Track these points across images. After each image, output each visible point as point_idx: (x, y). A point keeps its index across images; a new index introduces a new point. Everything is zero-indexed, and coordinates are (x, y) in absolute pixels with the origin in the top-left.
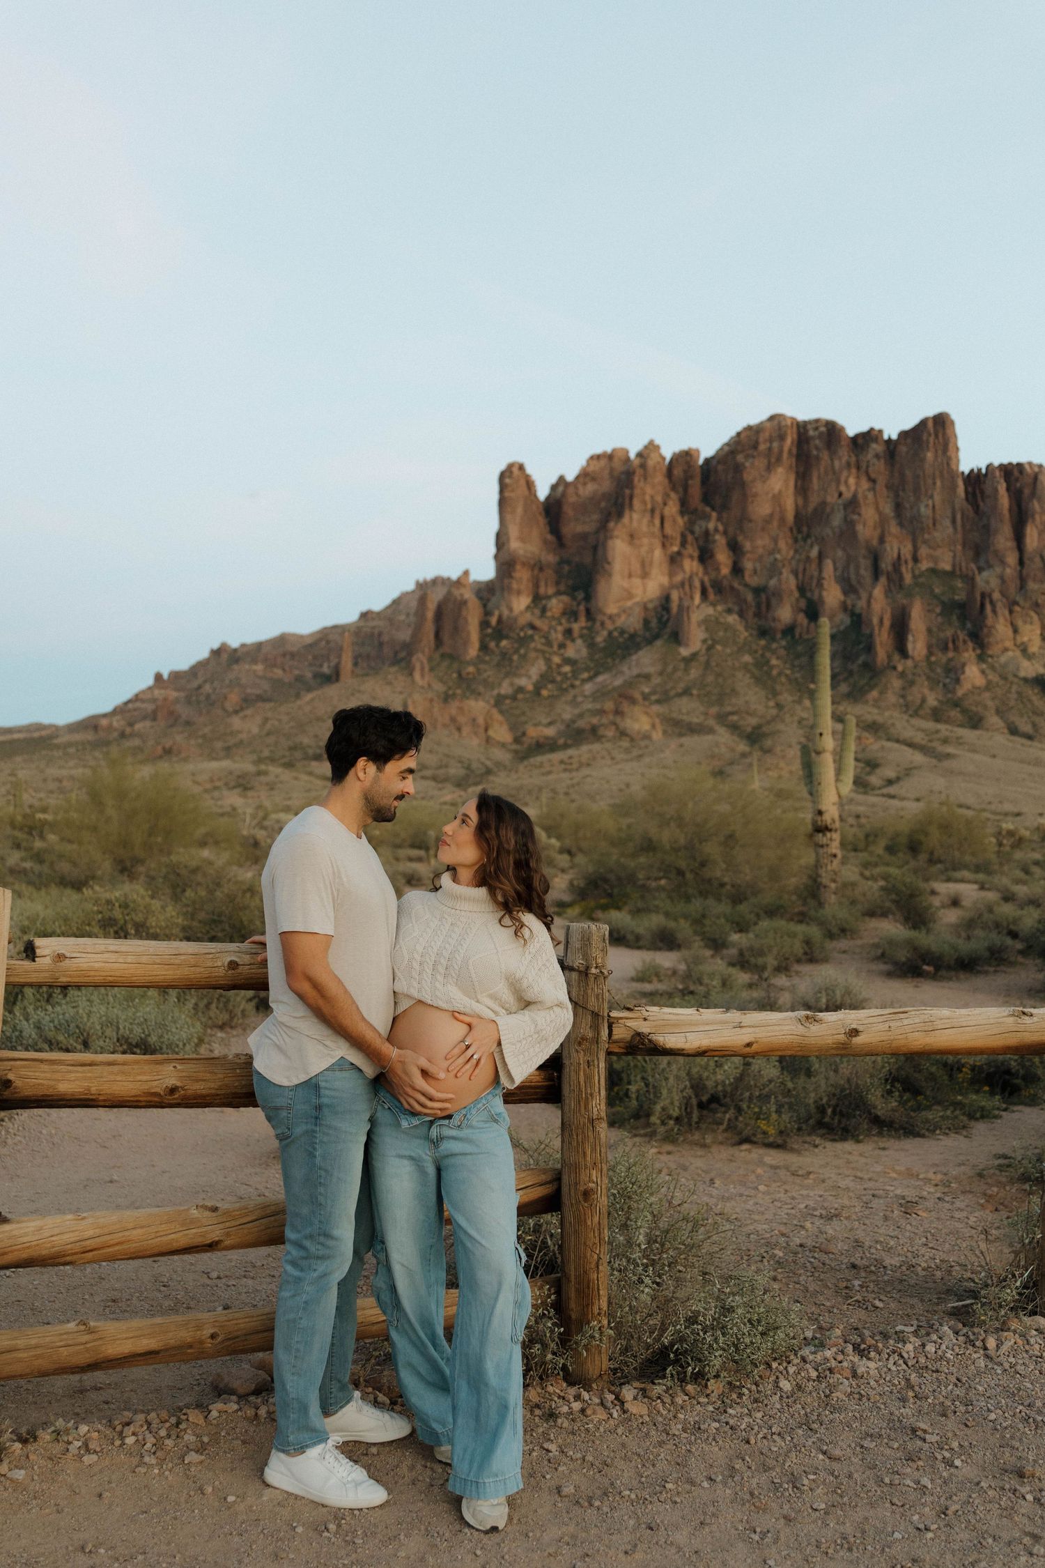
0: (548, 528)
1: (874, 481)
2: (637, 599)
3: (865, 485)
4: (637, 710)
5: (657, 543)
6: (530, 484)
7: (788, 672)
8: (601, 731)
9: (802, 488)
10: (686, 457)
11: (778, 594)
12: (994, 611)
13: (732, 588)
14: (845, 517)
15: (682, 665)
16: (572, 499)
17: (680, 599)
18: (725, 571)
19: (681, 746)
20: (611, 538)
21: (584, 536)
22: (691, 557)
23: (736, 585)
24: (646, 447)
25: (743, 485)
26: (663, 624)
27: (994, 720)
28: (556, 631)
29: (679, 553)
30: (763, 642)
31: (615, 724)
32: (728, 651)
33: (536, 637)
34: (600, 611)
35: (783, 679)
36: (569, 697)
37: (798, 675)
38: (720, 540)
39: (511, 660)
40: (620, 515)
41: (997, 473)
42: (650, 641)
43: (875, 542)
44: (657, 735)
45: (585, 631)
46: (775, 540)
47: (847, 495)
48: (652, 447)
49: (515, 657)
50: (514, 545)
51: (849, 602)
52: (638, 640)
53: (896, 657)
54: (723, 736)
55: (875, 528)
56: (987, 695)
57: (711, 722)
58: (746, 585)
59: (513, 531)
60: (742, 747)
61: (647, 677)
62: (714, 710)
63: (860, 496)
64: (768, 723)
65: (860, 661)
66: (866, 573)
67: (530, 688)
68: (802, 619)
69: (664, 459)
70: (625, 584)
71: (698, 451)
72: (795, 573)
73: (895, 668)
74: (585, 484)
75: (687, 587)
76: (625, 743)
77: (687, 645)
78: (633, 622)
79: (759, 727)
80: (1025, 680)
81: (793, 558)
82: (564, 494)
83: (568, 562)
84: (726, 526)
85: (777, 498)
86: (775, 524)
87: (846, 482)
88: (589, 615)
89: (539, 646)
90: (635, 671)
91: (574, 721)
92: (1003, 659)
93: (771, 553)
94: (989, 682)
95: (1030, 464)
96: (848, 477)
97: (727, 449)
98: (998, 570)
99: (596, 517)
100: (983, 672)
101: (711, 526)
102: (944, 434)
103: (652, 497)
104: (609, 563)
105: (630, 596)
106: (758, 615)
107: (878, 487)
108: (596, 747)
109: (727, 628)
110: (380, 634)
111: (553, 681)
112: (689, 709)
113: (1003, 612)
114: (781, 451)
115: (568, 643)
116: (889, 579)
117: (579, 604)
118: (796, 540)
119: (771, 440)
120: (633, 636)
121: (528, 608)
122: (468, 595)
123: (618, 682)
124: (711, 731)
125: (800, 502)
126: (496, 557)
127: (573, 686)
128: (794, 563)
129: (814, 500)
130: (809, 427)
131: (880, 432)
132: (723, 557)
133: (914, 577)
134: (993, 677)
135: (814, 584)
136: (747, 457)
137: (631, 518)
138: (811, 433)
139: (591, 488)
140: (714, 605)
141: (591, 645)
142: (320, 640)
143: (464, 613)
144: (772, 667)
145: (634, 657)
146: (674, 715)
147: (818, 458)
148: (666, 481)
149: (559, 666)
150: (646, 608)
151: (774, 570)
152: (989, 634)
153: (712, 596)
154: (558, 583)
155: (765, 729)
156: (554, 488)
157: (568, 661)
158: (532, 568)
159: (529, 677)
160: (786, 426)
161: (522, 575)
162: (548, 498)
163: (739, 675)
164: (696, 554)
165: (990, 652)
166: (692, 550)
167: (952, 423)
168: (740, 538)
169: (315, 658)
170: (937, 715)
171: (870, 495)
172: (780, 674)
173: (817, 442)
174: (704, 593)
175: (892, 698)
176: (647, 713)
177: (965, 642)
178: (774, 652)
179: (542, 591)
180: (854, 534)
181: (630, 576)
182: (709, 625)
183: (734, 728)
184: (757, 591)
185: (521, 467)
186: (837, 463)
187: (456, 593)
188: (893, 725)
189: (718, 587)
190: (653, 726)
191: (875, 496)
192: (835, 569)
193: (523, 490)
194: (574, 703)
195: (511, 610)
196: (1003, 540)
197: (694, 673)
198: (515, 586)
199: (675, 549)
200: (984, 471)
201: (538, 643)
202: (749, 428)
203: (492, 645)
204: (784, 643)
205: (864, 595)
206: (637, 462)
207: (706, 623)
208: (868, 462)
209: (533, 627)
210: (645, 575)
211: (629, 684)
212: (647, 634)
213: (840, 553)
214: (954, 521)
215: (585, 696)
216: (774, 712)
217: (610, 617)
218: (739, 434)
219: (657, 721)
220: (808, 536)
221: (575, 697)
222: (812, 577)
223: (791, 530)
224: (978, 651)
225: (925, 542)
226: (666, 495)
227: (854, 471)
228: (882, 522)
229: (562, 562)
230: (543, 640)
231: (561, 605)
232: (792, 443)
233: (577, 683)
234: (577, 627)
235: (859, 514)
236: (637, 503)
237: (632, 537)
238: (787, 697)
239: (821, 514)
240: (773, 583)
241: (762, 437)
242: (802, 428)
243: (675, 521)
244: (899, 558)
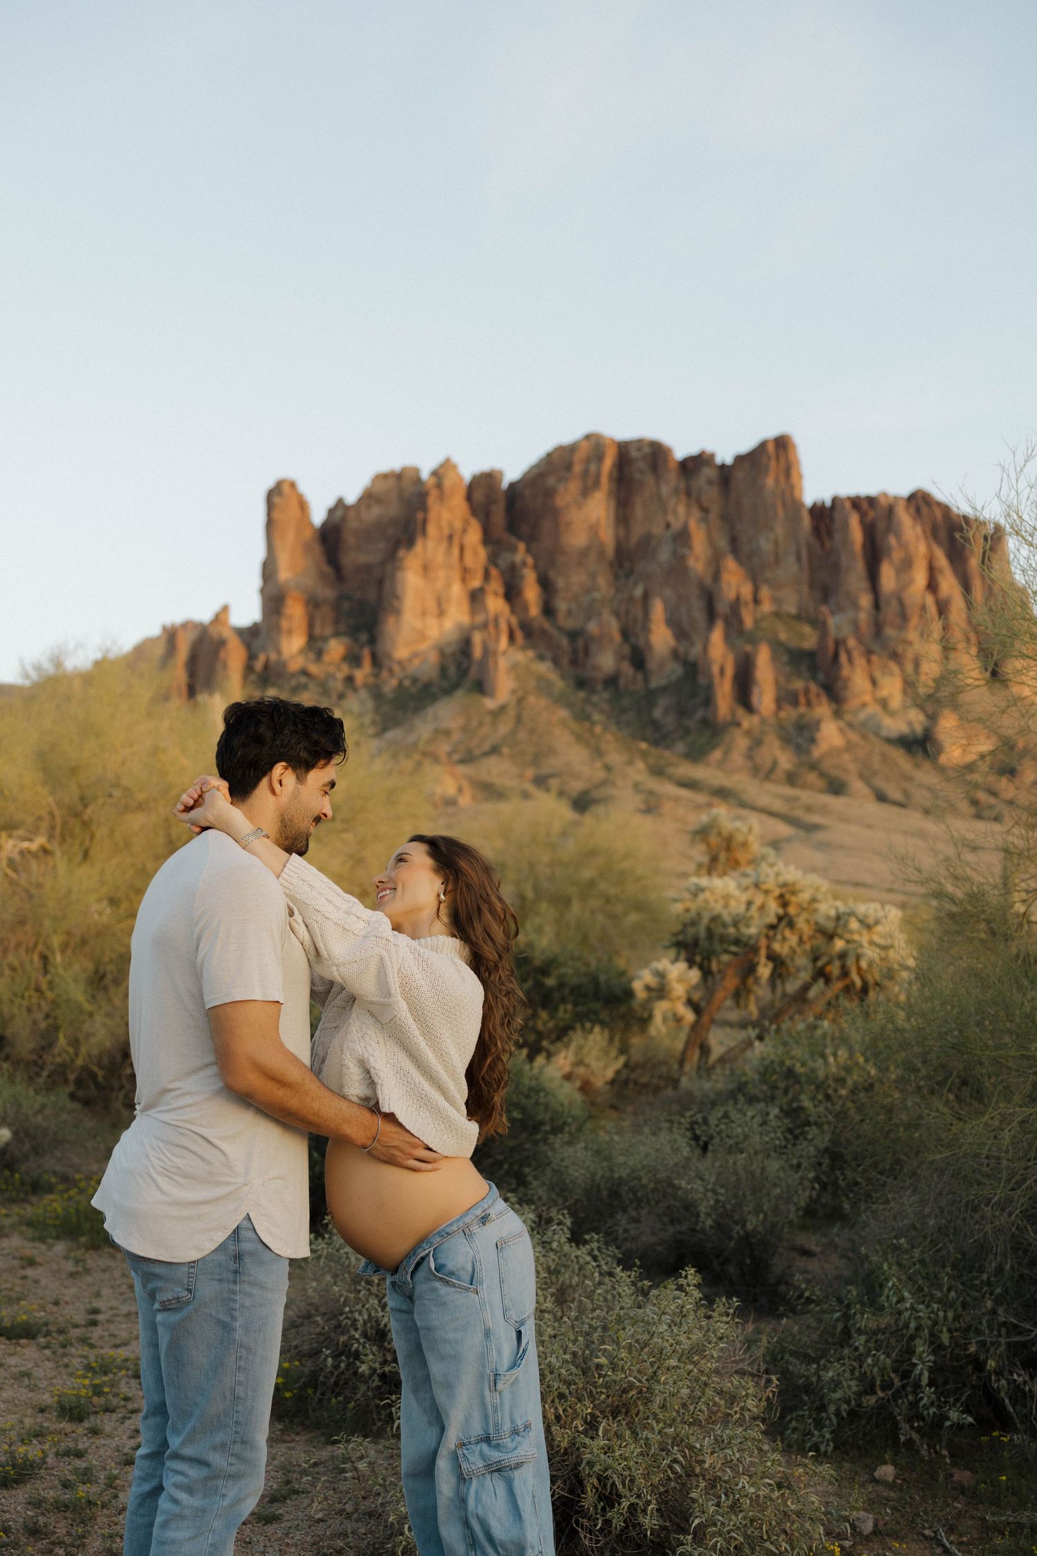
0: (323, 559)
1: (705, 510)
2: (431, 641)
3: (696, 514)
4: (440, 771)
5: (456, 575)
6: (303, 505)
9: (624, 518)
10: (487, 480)
11: (597, 639)
12: (850, 660)
13: (543, 632)
14: (674, 553)
15: (488, 719)
16: (352, 524)
17: (484, 641)
18: (534, 611)
20: (400, 568)
21: (368, 568)
22: (496, 594)
23: (547, 626)
24: (441, 466)
25: (555, 512)
26: (463, 671)
27: (857, 785)
29: (481, 589)
30: (582, 694)
32: (543, 703)
34: (389, 656)
35: (609, 737)
37: (625, 733)
38: (529, 575)
40: (410, 543)
41: (848, 505)
42: (449, 690)
43: (708, 579)
44: (465, 801)
45: (370, 680)
46: (593, 577)
47: (677, 525)
48: (448, 466)
50: (284, 574)
51: (681, 649)
52: (434, 689)
53: (740, 712)
54: (548, 804)
55: (707, 563)
56: (847, 757)
57: (529, 787)
58: (560, 629)
59: (284, 560)
60: (571, 814)
61: (447, 733)
62: (530, 772)
63: (693, 525)
64: (597, 787)
65: (699, 714)
66: (699, 616)
68: (627, 669)
69: (461, 478)
70: (418, 624)
71: (501, 473)
72: (616, 614)
73: (738, 725)
74: (368, 507)
75: (491, 628)
77: (493, 696)
78: (427, 669)
80: (889, 741)
81: (613, 598)
82: (343, 519)
83: (349, 598)
84: (535, 558)
85: (594, 529)
86: (593, 556)
87: (675, 513)
88: (376, 661)
90: (432, 727)
92: (862, 716)
93: (588, 591)
94: (849, 743)
95: (885, 495)
96: (677, 504)
97: (536, 471)
98: (850, 614)
99: (381, 545)
100: (841, 730)
101: (518, 558)
102: (787, 458)
103: (450, 525)
104: (398, 598)
105: (422, 636)
106: (574, 662)
107: (711, 517)
109: (540, 678)
112: (497, 769)
113: (860, 661)
114: (598, 475)
115: (349, 693)
116: (728, 624)
117: (361, 647)
118: (616, 577)
119: (588, 461)
120: (427, 686)
121: (301, 651)
122: (229, 637)
124: (528, 796)
125: (622, 532)
126: (263, 591)
128: (615, 603)
129: (637, 532)
130: (632, 448)
131: (712, 456)
132: (531, 594)
133: (756, 622)
134: (854, 737)
135: (639, 627)
136: (560, 480)
137: (425, 547)
138: (634, 454)
139: (375, 512)
140: (524, 648)
141: (378, 697)
143: (222, 654)
144: (593, 723)
145: (430, 711)
146: (484, 777)
147: (641, 484)
148: (466, 506)
150: (442, 653)
151: (591, 612)
152: (846, 687)
153: (520, 639)
154: (336, 622)
155: (595, 794)
156: (331, 512)
158: (307, 602)
160: (605, 446)
161: (295, 611)
162: (324, 525)
163: (557, 731)
164: (501, 590)
165: (846, 707)
166: (496, 586)
167: (794, 446)
168: (552, 574)
170: (791, 779)
171: (702, 527)
172: (604, 731)
173: (641, 465)
174: (512, 637)
175: (737, 758)
176: (452, 774)
177: (818, 696)
178: (595, 705)
179: (318, 630)
180: (684, 570)
181: (424, 614)
182: (518, 672)
183: (557, 792)
184: (573, 635)
185: (293, 485)
186: (665, 490)
187: (213, 634)
188: (744, 789)
189: (528, 630)
190: (460, 790)
191: (707, 526)
192: (666, 610)
193: (295, 511)
195: (279, 652)
196: (855, 578)
197: (504, 728)
198: (285, 624)
199: (476, 583)
200: (828, 503)
201: (313, 692)
202: (560, 449)
204: (606, 695)
205: (699, 643)
206: (433, 481)
207: (515, 667)
208: (699, 490)
209: (304, 672)
210: (441, 613)
212: (445, 684)
213: (668, 592)
214: (799, 558)
216: (601, 774)
217: (400, 663)
218: (549, 455)
219: (465, 785)
220: (631, 572)
222: (636, 619)
223: (611, 565)
224: (834, 706)
225: (767, 581)
226: (466, 523)
227: (683, 498)
228: (716, 556)
229: (341, 598)
231: (341, 649)
232: (614, 465)
234: (362, 674)
235: (690, 548)
236: (432, 529)
237: (426, 569)
238: (616, 757)
239: (647, 546)
240: (592, 627)
241: (579, 457)
242: (623, 449)
243: (476, 553)
244: (738, 599)
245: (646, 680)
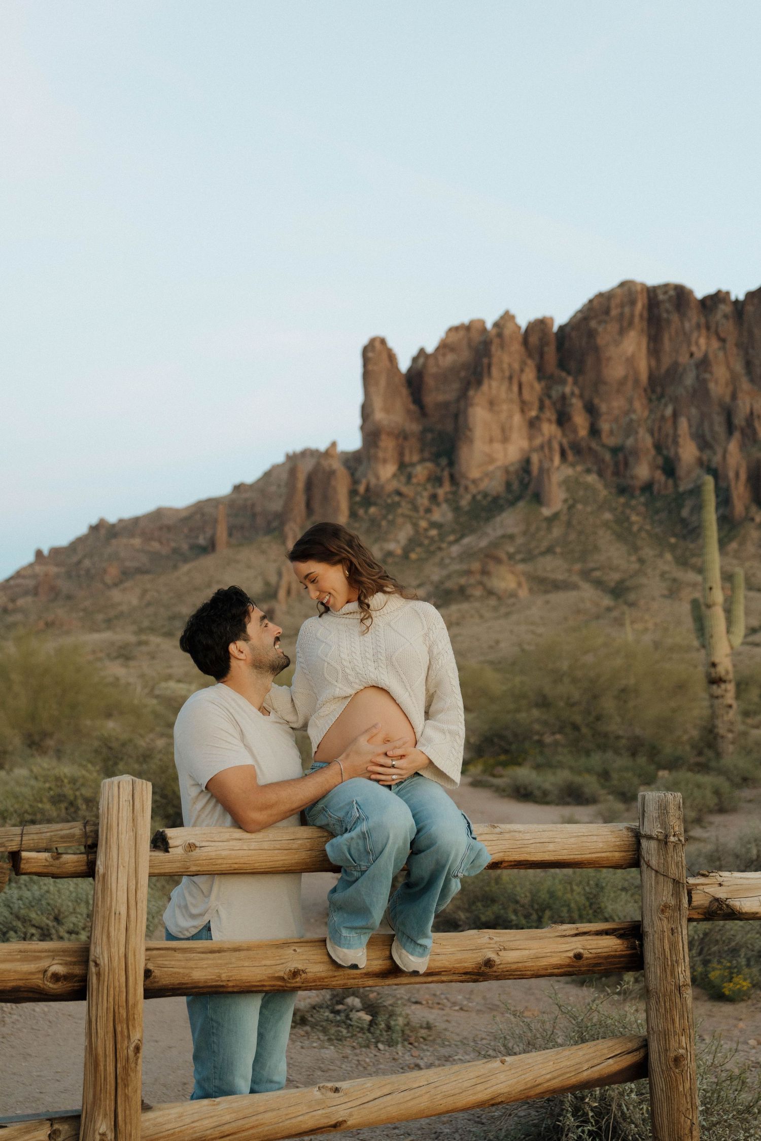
0: (410, 399)
1: (723, 340)
2: (499, 463)
3: (715, 344)
4: (503, 570)
5: (516, 408)
6: (391, 357)
7: (648, 527)
8: (469, 591)
9: (655, 350)
10: (541, 325)
11: (635, 453)
13: (590, 449)
14: (698, 377)
15: (544, 525)
16: (432, 369)
17: (540, 461)
18: (583, 432)
19: (547, 602)
20: (472, 405)
21: (446, 405)
22: (549, 421)
23: (594, 445)
24: (502, 318)
25: (596, 349)
26: (524, 486)
28: (422, 497)
29: (538, 418)
30: (622, 500)
31: (481, 583)
32: (589, 509)
33: (403, 504)
34: (464, 476)
35: (643, 534)
36: (437, 559)
37: (658, 530)
38: (577, 404)
39: (379, 526)
40: (479, 383)
42: (512, 503)
43: (727, 399)
44: (523, 593)
45: (450, 496)
46: (630, 401)
47: (699, 355)
48: (507, 317)
49: (384, 523)
50: (379, 415)
51: (705, 458)
52: (501, 502)
53: (754, 509)
54: (588, 593)
55: (727, 385)
57: (575, 578)
58: (604, 446)
59: (378, 403)
60: (607, 601)
61: (511, 537)
62: (578, 567)
63: (712, 354)
64: (631, 577)
65: (720, 512)
66: (720, 429)
67: (399, 551)
68: (659, 476)
69: (519, 328)
70: (487, 449)
71: (552, 319)
72: (652, 433)
73: (752, 520)
74: (444, 355)
75: (546, 450)
76: (493, 602)
77: (548, 505)
78: (495, 485)
79: (622, 581)
81: (648, 418)
82: (425, 365)
83: (430, 430)
84: (582, 389)
85: (630, 361)
86: (630, 384)
87: (697, 344)
88: (453, 479)
89: (407, 512)
90: (500, 532)
91: (442, 582)
93: (627, 413)
96: (699, 337)
97: (580, 315)
99: (456, 386)
101: (568, 390)
103: (510, 365)
104: (470, 430)
105: (491, 460)
106: (616, 473)
107: (728, 345)
108: (465, 606)
109: (587, 487)
110: (253, 505)
111: (421, 545)
112: (552, 566)
114: (632, 316)
115: (435, 508)
116: (743, 434)
117: (443, 470)
118: (650, 400)
119: (622, 305)
120: (496, 499)
121: (394, 476)
122: (336, 465)
123: (483, 543)
124: (575, 587)
125: (653, 363)
126: (362, 428)
127: (440, 549)
128: (649, 422)
129: (666, 362)
130: (659, 292)
131: (728, 293)
132: (580, 420)
135: (670, 440)
136: (600, 322)
137: (490, 386)
138: (661, 297)
139: (449, 359)
140: (573, 465)
141: (457, 509)
142: (195, 513)
143: (333, 483)
144: (632, 524)
145: (498, 519)
146: (539, 573)
147: (668, 321)
148: (523, 349)
149: (426, 530)
150: (507, 471)
151: (630, 430)
153: (571, 457)
154: (422, 451)
155: (628, 584)
156: (415, 360)
157: (434, 525)
158: (397, 437)
159: (398, 542)
160: (637, 291)
161: (388, 445)
162: (409, 371)
163: (601, 532)
164: (554, 417)
166: (550, 414)
168: (596, 401)
169: (191, 530)
171: (721, 354)
172: (640, 529)
173: (668, 305)
174: (563, 454)
175: (751, 548)
176: (513, 573)
178: (633, 509)
179: (407, 459)
180: (706, 392)
181: (491, 441)
182: (568, 484)
183: (598, 584)
184: (615, 451)
185: (383, 341)
186: (687, 325)
187: (325, 463)
188: (754, 575)
189: (577, 448)
190: (519, 585)
191: (725, 353)
192: (690, 426)
193: (385, 362)
194: (441, 564)
195: (378, 478)
197: (557, 532)
198: (381, 455)
199: (534, 413)
201: (405, 508)
202: (600, 295)
203: (361, 512)
204: (642, 499)
205: (720, 452)
206: (494, 332)
207: (566, 483)
208: (717, 324)
209: (399, 493)
210: (505, 440)
211: (495, 545)
212: (510, 497)
213: (694, 411)
215: (452, 559)
216: (636, 566)
217: (474, 482)
218: (591, 301)
219: (523, 579)
220: (662, 396)
221: (442, 559)
222: (667, 435)
223: (645, 390)
226: (523, 364)
227: (704, 331)
228: (734, 380)
229: (425, 431)
230: (410, 506)
231: (426, 472)
232: (643, 307)
233: (444, 545)
234: (442, 492)
235: (711, 373)
236: (495, 371)
237: (492, 404)
238: (648, 552)
239: (674, 374)
240: (630, 442)
241: (613, 303)
242: (652, 293)
243: (532, 387)
244: (752, 413)
245: (676, 486)
